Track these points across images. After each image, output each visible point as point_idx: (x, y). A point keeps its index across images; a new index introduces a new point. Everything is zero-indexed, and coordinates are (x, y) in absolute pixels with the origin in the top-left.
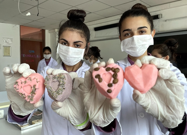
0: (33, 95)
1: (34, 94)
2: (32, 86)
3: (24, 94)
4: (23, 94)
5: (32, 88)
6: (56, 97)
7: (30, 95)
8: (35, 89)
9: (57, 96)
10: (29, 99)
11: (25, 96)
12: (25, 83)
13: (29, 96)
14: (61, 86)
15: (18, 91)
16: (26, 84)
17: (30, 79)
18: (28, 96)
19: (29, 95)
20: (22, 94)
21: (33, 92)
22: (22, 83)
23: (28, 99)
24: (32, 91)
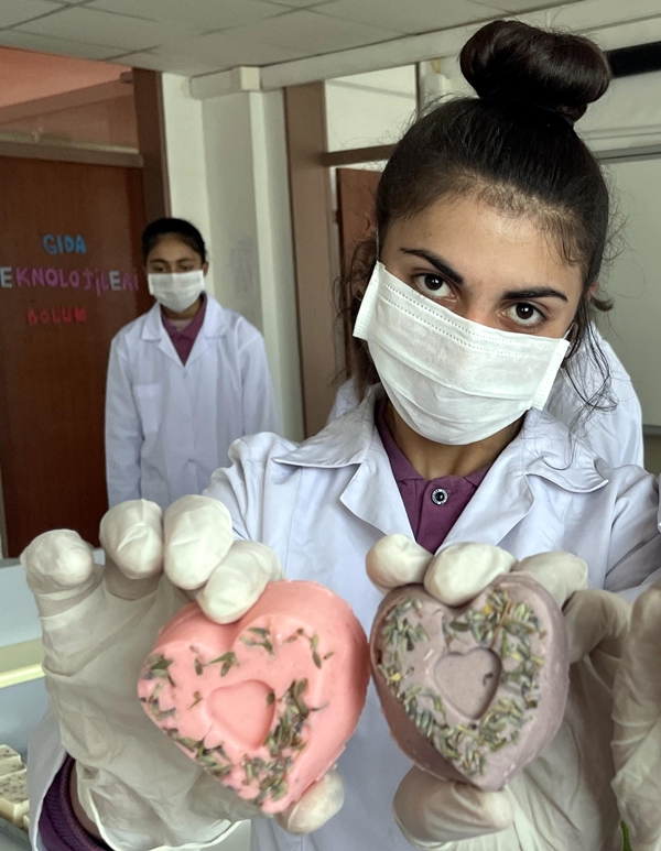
0: (286, 752)
1: (296, 744)
2: (281, 692)
3: (219, 748)
4: (208, 745)
5: (282, 708)
6: (473, 766)
7: (264, 753)
8: (304, 714)
9: (482, 761)
10: (255, 783)
11: (224, 763)
12: (226, 668)
13: (256, 763)
14: (511, 684)
15: (170, 723)
16: (235, 676)
17: (259, 639)
18: (247, 759)
19: (253, 754)
20: (200, 744)
21: (287, 733)
22: (199, 670)
23: (246, 782)
24: (276, 722)
